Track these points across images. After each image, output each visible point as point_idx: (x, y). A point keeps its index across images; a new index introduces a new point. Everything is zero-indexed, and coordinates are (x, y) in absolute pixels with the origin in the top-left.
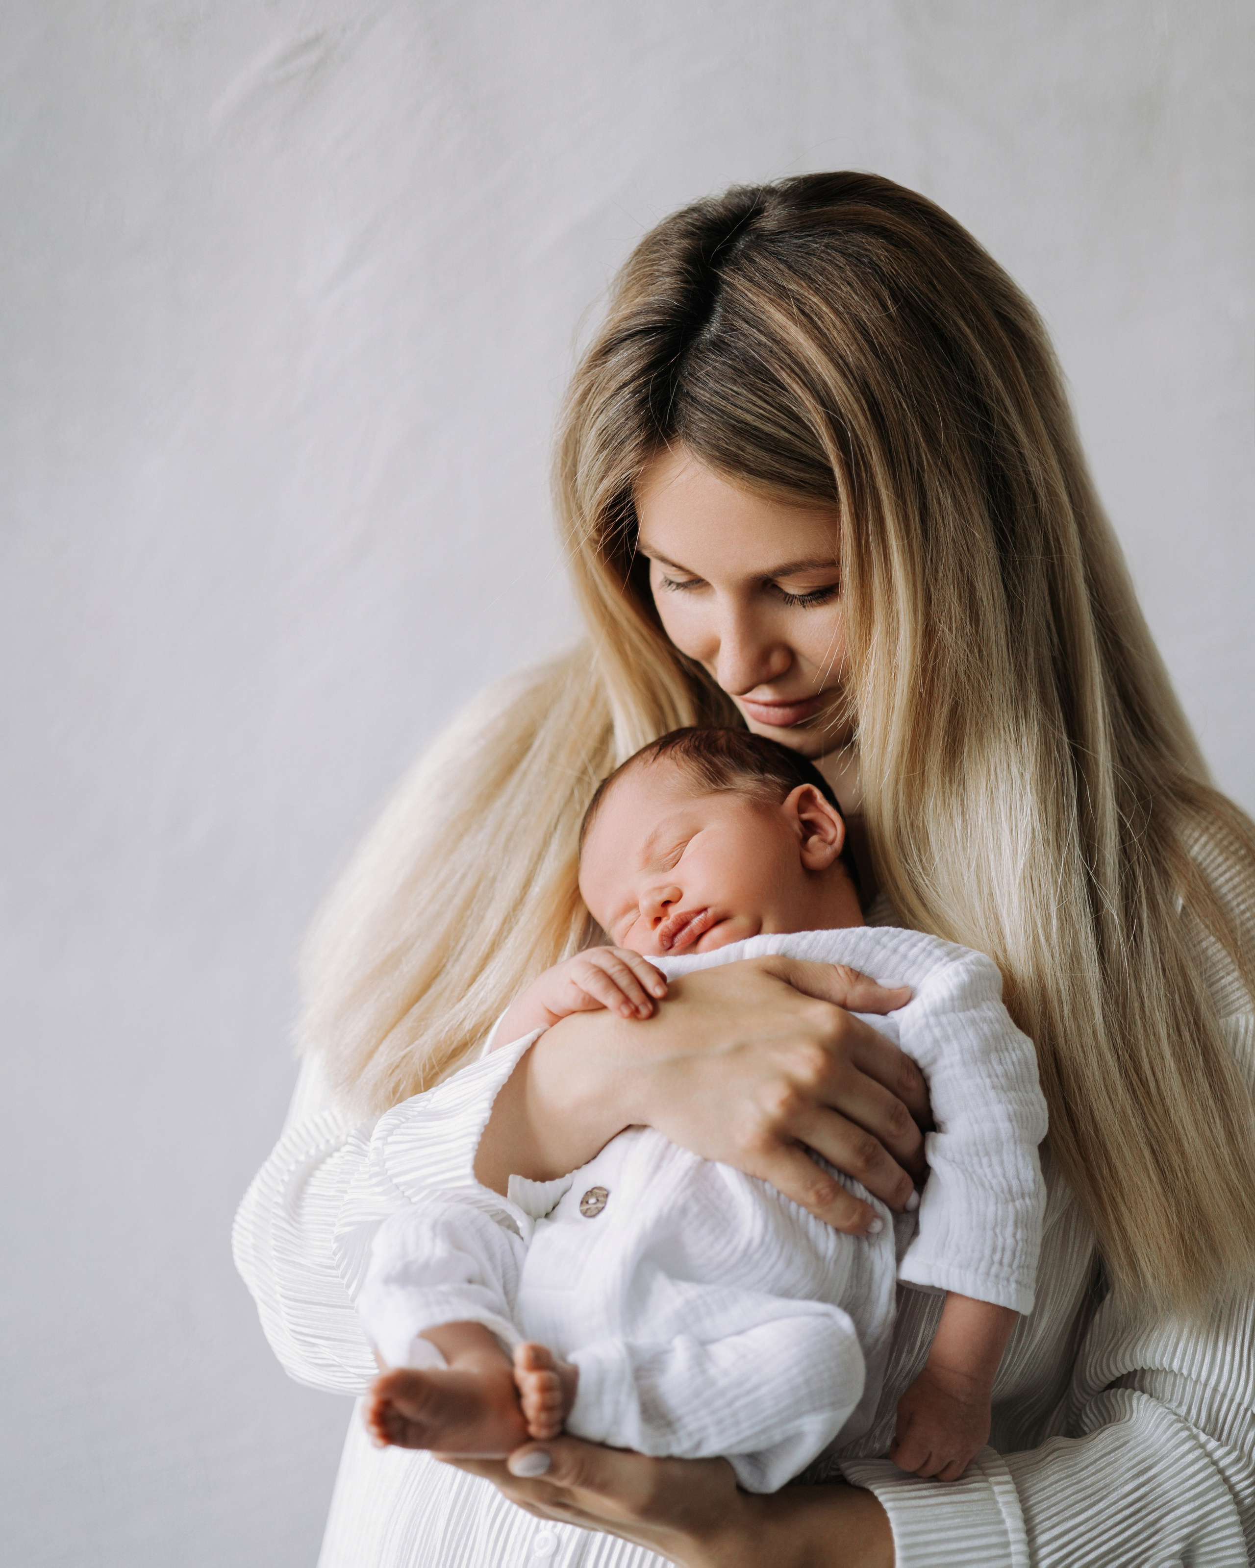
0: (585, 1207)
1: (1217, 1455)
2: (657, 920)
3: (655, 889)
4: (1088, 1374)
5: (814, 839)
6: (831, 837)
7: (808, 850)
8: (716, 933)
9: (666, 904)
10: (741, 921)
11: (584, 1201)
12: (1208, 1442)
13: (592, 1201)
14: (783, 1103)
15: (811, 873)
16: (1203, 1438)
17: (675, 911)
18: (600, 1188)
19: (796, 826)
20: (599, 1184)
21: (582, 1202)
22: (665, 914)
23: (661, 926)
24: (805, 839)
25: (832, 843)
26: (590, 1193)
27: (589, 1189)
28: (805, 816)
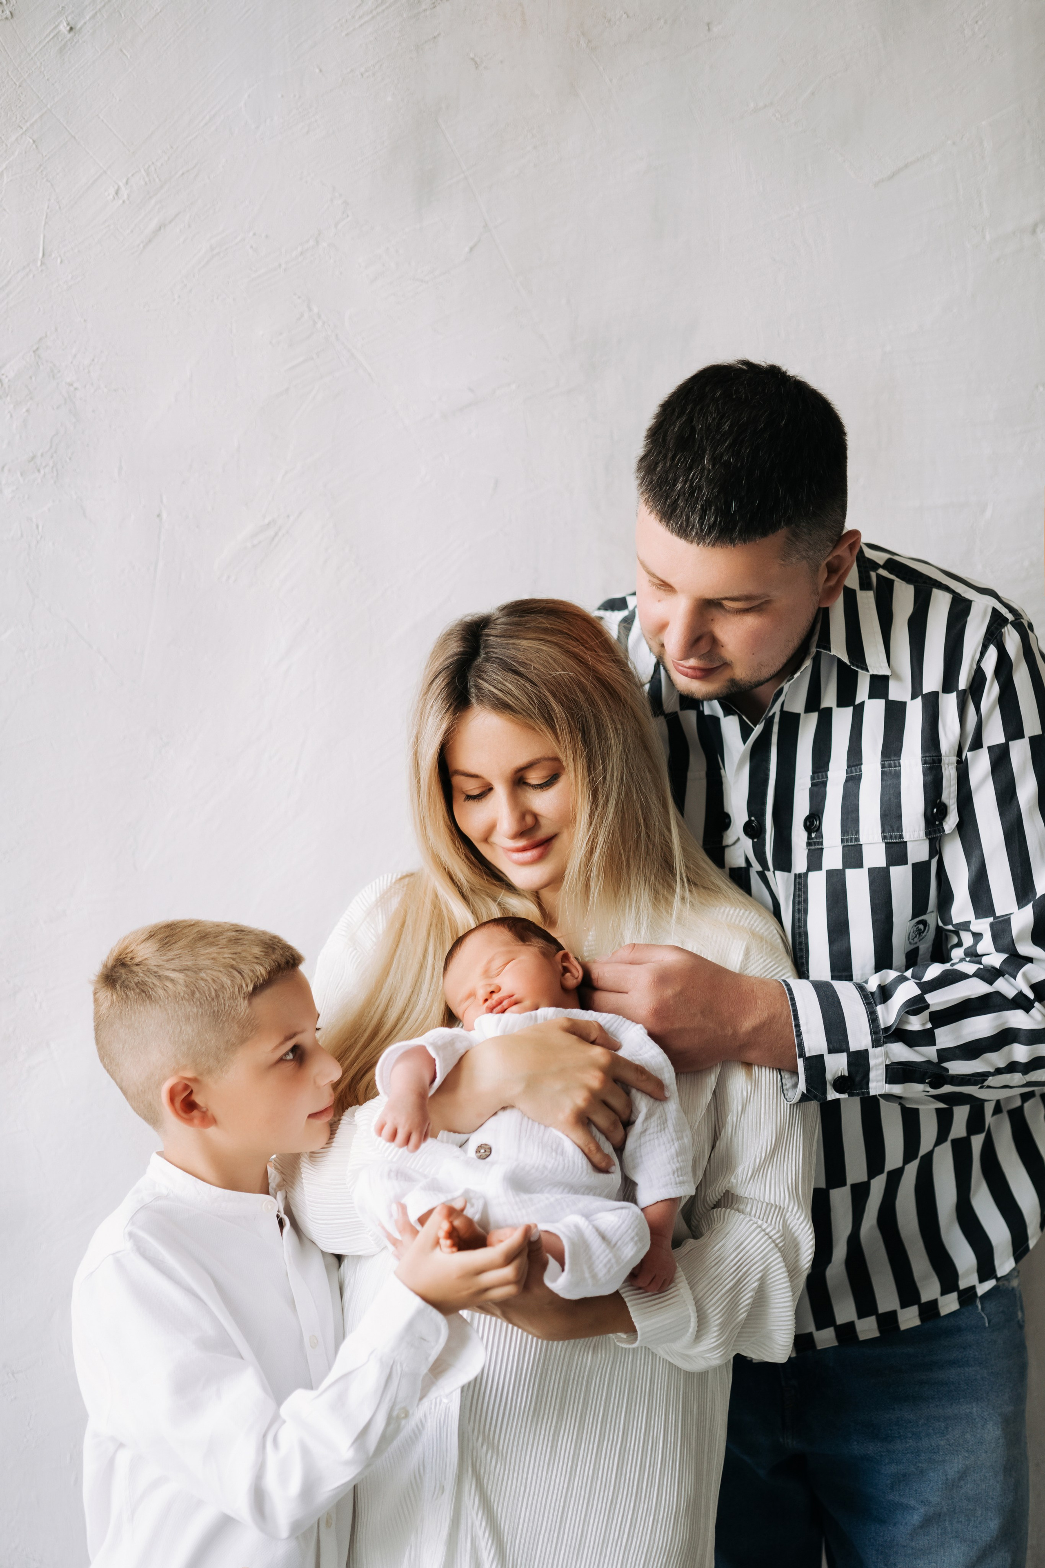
0: (479, 1154)
1: (764, 1227)
2: (486, 1000)
3: (487, 985)
4: (708, 1198)
5: (568, 974)
6: (576, 976)
7: (565, 979)
8: (514, 1008)
9: (492, 992)
10: (527, 1003)
11: (478, 1151)
12: (762, 1224)
13: (482, 1151)
14: (585, 1100)
15: (564, 989)
16: (760, 1222)
17: (496, 997)
18: (486, 1145)
19: (560, 967)
20: (484, 1142)
21: (476, 1152)
22: (491, 997)
23: (488, 1003)
24: (563, 975)
25: (577, 978)
26: (480, 1147)
27: (479, 1145)
28: (565, 964)
